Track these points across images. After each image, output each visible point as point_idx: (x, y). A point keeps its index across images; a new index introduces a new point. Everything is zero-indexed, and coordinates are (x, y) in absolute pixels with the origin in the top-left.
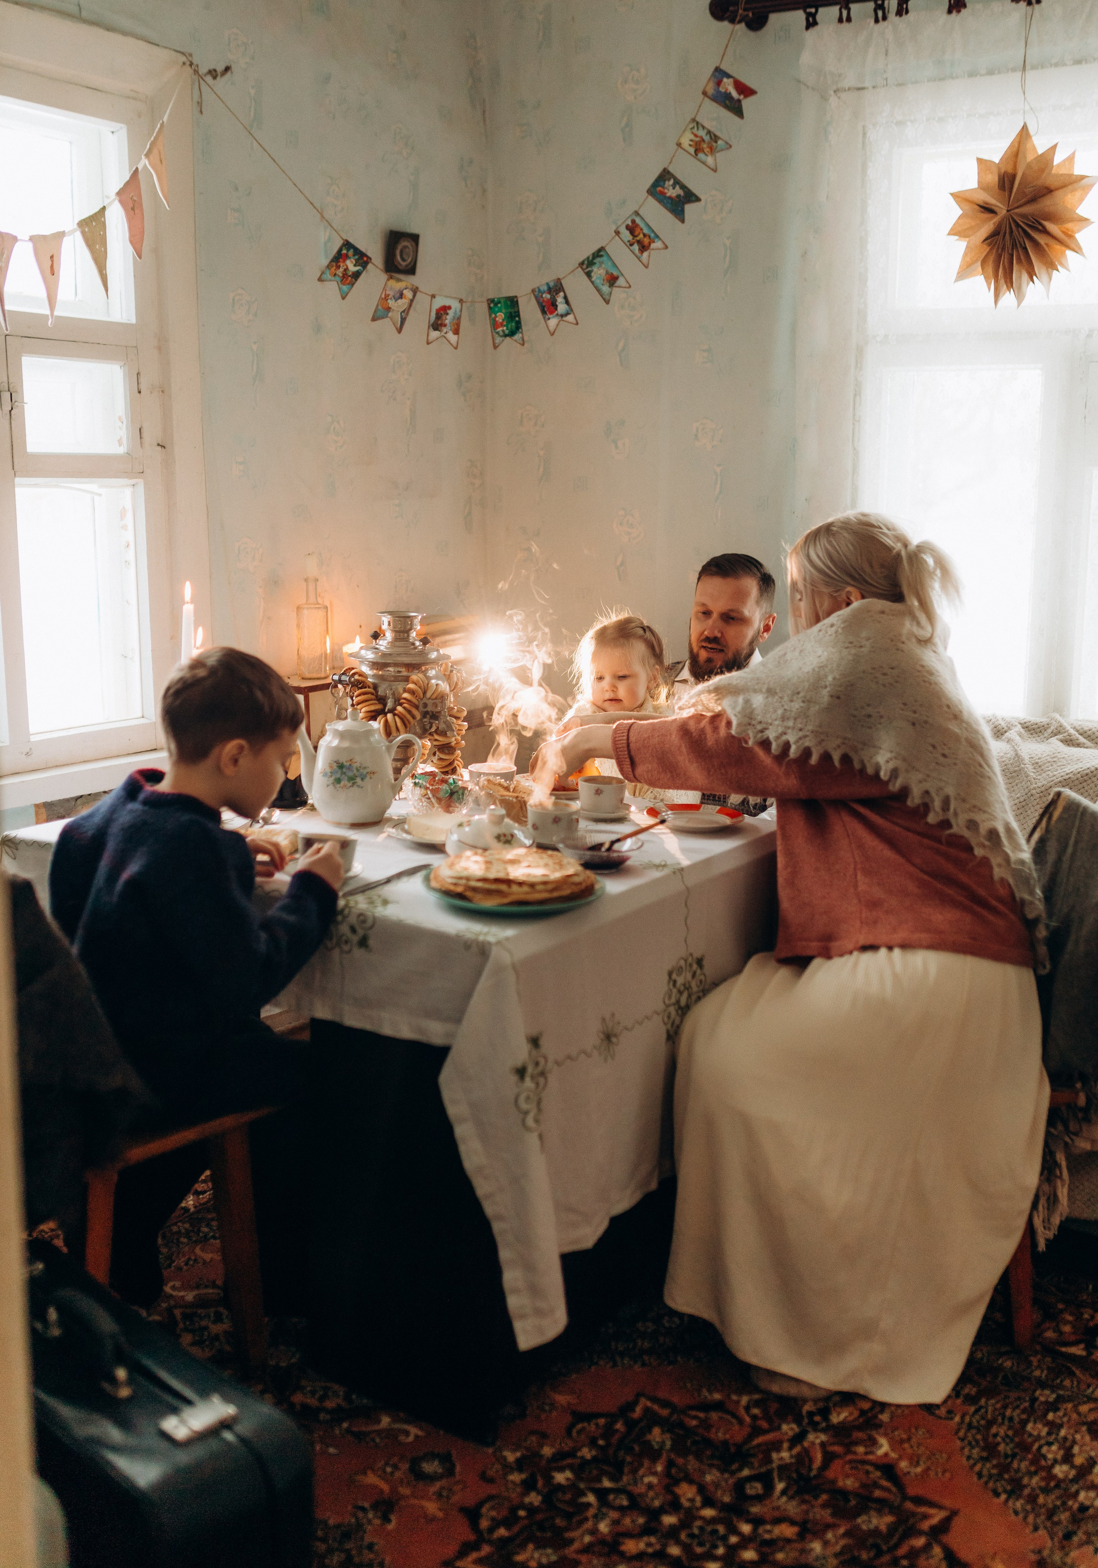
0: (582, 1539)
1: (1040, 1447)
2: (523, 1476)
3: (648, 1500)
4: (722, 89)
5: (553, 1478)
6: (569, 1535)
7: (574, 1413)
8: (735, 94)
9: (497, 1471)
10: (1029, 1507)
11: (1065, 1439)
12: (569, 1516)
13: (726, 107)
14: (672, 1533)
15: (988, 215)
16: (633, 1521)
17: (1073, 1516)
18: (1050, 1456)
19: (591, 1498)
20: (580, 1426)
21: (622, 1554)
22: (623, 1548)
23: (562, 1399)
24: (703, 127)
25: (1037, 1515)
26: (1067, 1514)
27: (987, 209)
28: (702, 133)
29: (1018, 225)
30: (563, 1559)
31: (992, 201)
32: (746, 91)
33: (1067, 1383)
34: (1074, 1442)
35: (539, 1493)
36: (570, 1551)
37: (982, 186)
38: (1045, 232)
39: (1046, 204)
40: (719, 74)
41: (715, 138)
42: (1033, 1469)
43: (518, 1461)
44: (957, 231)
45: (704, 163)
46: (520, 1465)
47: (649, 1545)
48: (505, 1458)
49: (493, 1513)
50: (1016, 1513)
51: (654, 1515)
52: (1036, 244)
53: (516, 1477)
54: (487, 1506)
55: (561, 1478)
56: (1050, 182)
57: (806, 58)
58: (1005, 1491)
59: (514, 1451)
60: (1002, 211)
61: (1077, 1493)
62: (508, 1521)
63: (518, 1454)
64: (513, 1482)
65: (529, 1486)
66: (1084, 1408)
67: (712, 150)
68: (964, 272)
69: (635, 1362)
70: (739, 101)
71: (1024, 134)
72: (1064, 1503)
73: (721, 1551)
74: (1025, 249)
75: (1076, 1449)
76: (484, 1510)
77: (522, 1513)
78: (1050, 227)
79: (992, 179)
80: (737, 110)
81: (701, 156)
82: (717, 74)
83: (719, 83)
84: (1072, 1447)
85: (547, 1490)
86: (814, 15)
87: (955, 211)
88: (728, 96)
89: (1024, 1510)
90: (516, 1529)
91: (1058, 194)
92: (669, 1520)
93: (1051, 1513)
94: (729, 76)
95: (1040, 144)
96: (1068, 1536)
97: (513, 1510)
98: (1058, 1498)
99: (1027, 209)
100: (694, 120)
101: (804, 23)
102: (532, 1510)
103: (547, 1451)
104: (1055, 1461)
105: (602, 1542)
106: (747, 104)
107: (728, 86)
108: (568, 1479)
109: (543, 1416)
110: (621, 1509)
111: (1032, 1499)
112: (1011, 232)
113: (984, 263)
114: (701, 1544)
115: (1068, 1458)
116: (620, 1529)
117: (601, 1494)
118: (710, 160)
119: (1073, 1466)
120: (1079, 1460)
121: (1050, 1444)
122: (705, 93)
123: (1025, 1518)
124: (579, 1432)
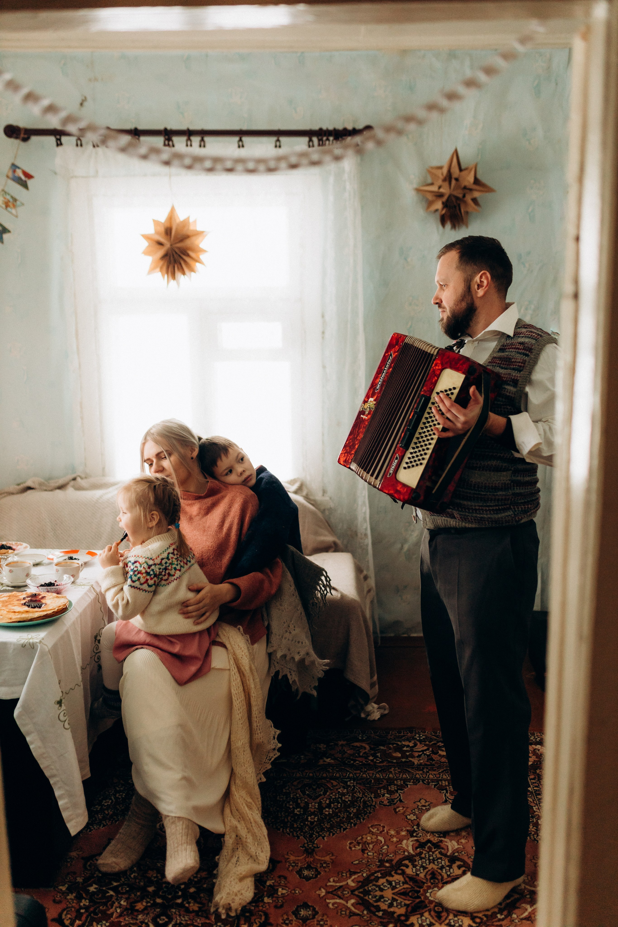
0: (116, 911)
1: (286, 805)
2: (74, 895)
3: (138, 884)
4: (16, 175)
5: (89, 890)
6: (109, 912)
7: (83, 858)
8: (23, 178)
9: (60, 897)
10: (292, 830)
11: (293, 798)
12: (105, 904)
13: (19, 183)
14: (155, 894)
15: (161, 247)
16: (135, 895)
17: (309, 827)
18: (291, 807)
19: (111, 893)
20: (89, 863)
21: (137, 911)
22: (137, 908)
23: (74, 854)
24: (9, 194)
25: (297, 832)
26: (307, 827)
27: (160, 244)
28: (8, 197)
29: (176, 253)
30: (112, 923)
31: (162, 240)
32: (29, 176)
33: (285, 775)
34: (297, 798)
35: (86, 899)
36: (114, 918)
37: (157, 233)
38: (188, 255)
39: (188, 243)
40: (14, 167)
41: (15, 200)
42: (287, 814)
43: (67, 889)
44: (146, 253)
45: (11, 213)
46: (70, 890)
47: (147, 902)
48: (61, 890)
49: (69, 916)
50: (289, 834)
51: (143, 890)
52: (185, 261)
53: (70, 897)
54: (65, 913)
55: (92, 889)
56: (189, 233)
57: (58, 161)
58: (281, 827)
59: (63, 885)
60: (168, 245)
61: (307, 818)
62: (79, 916)
63: (67, 886)
64: (71, 899)
65: (79, 898)
66: (295, 783)
67: (14, 206)
68: (152, 270)
69: (100, 826)
70: (26, 182)
71: (173, 210)
72: (304, 824)
73: (180, 893)
74: (180, 264)
75: (299, 801)
76: (63, 917)
77: (82, 911)
78: (191, 253)
79: (162, 229)
80: (25, 185)
81: (9, 209)
82: (13, 167)
83: (14, 171)
84: (297, 801)
85: (89, 896)
86: (60, 140)
87: (145, 244)
88: (20, 179)
89: (291, 832)
90: (83, 918)
91: (193, 239)
92: (151, 889)
93: (301, 829)
94: (19, 168)
95: (181, 216)
96: (311, 836)
97: (78, 911)
98: (301, 822)
99: (179, 245)
100: (3, 190)
101: (55, 143)
102: (86, 908)
103: (80, 880)
104: (294, 808)
105: (126, 909)
106: (30, 182)
107: (19, 173)
108: (95, 888)
109: (69, 865)
110: (127, 892)
111: (292, 827)
112: (173, 255)
113: (161, 269)
114: (169, 894)
115: (298, 806)
116: (132, 900)
117: (115, 889)
118: (14, 211)
119: (301, 808)
120: (302, 805)
121: (289, 802)
122: (8, 177)
123: (293, 834)
124: (90, 866)
